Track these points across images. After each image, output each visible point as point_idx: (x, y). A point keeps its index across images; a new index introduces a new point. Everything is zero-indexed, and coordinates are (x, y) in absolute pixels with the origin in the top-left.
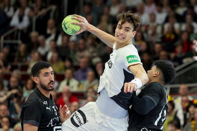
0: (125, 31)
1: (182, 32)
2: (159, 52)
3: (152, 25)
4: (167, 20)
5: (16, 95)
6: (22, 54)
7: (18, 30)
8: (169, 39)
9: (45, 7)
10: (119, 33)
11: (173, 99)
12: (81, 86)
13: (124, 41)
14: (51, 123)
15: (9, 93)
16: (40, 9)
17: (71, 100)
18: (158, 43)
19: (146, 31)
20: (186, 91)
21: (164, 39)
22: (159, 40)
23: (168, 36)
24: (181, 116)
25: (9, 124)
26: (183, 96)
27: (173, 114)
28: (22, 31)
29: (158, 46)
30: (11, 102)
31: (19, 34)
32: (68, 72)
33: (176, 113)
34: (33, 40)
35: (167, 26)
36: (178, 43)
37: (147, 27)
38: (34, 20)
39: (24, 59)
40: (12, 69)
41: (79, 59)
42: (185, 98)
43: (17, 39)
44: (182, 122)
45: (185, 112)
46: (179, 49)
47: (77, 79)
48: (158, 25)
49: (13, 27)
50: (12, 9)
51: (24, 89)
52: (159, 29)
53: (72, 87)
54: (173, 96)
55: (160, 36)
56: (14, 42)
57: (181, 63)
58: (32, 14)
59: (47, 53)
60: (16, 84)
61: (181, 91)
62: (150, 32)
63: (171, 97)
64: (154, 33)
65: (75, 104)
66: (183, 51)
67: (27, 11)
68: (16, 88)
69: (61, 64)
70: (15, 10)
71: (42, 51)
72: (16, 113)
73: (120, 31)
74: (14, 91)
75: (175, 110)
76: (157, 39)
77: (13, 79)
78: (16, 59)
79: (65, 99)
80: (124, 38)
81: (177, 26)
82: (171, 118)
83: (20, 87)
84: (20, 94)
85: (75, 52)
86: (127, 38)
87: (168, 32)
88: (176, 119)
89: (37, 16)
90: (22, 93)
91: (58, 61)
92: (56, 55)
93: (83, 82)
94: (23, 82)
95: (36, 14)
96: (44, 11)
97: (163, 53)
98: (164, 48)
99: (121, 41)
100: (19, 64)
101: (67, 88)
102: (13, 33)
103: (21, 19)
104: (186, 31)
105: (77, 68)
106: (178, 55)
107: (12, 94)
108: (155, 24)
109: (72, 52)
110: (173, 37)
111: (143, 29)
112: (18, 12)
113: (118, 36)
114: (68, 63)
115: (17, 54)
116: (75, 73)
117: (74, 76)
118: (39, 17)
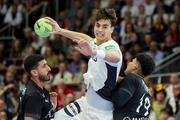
0: (103, 29)
1: (171, 23)
2: (150, 42)
3: (141, 17)
4: (156, 11)
5: (12, 90)
6: (17, 49)
7: (12, 27)
8: (159, 29)
9: (37, 3)
10: (98, 31)
11: (164, 87)
12: (75, 79)
13: (104, 38)
14: (49, 114)
15: (6, 88)
16: (33, 5)
17: (66, 92)
18: (147, 33)
19: (136, 23)
20: (177, 79)
21: (153, 29)
22: (148, 31)
23: (157, 27)
24: (173, 103)
25: (6, 117)
26: (174, 84)
27: (166, 101)
28: (16, 28)
29: (147, 37)
30: (8, 96)
31: (13, 31)
32: (62, 65)
33: (168, 101)
34: (27, 35)
35: (156, 17)
36: (168, 33)
37: (137, 18)
38: (27, 16)
39: (19, 55)
40: (8, 65)
41: (72, 53)
42: (176, 86)
43: (11, 35)
44: (174, 110)
45: (177, 100)
46: (168, 39)
47: (71, 72)
48: (147, 16)
49: (6, 24)
50: (5, 7)
51: (20, 83)
52: (148, 21)
53: (67, 80)
54: (164, 84)
55: (149, 27)
56: (8, 38)
57: (171, 52)
58: (25, 10)
59: (40, 48)
60: (12, 79)
61: (172, 80)
62: (140, 24)
63: (163, 86)
64: (144, 25)
65: (70, 95)
66: (173, 40)
67: (20, 8)
68: (12, 82)
69: (55, 58)
70: (8, 8)
71: (35, 46)
72: (13, 107)
73: (98, 29)
74: (11, 86)
75: (167, 98)
76: (147, 29)
77: (9, 74)
78: (11, 55)
79: (61, 91)
80: (103, 35)
81: (165, 17)
82: (164, 106)
83: (16, 82)
84: (16, 89)
85: (68, 46)
86: (106, 35)
87: (157, 23)
88: (169, 106)
89: (30, 12)
90: (18, 87)
91: (51, 54)
92: (49, 49)
93: (76, 74)
94: (19, 76)
95: (29, 10)
96: (36, 8)
97: (153, 43)
98: (153, 39)
99: (101, 39)
100: (14, 60)
101: (62, 80)
102: (7, 30)
103: (14, 16)
104: (174, 21)
105: (70, 61)
106: (168, 45)
107: (9, 89)
108: (144, 16)
109: (65, 45)
110: (162, 27)
111: (133, 21)
112: (11, 9)
113: (97, 34)
114: (61, 57)
115: (11, 50)
116: (69, 66)
117: (67, 69)
118: (32, 13)
